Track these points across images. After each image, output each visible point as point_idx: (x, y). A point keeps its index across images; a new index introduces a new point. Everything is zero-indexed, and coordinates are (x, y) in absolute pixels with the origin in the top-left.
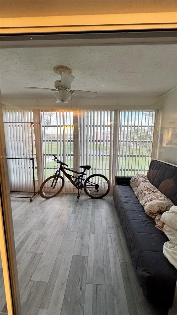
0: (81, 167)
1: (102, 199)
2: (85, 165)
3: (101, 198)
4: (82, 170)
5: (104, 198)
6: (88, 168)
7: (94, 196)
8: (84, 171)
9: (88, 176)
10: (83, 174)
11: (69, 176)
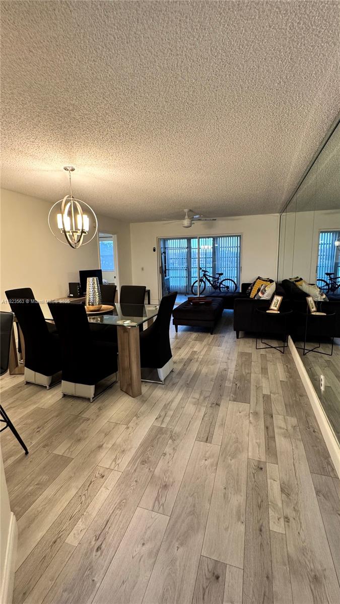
0: (217, 274)
2: (220, 273)
4: (217, 276)
6: (222, 274)
9: (222, 280)
10: (218, 279)
11: (209, 281)
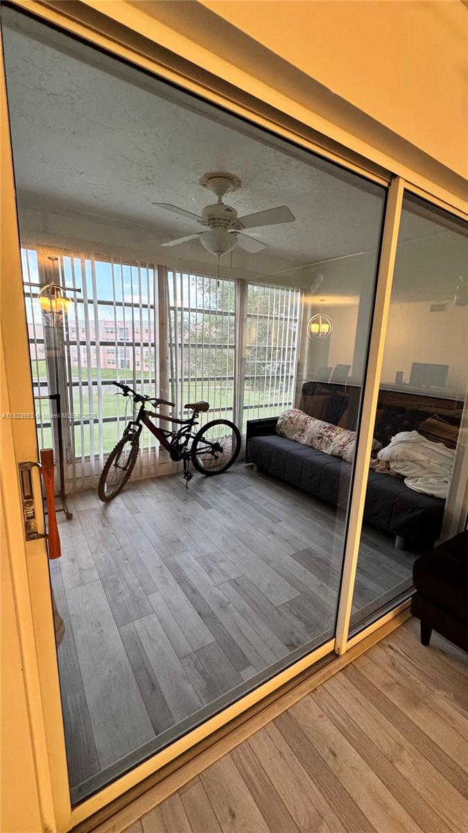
0: (187, 406)
1: (226, 473)
2: (198, 401)
3: (223, 471)
5: (228, 470)
6: (203, 407)
7: (212, 470)
8: (194, 417)
9: (202, 426)
10: (191, 423)
11: (160, 433)
